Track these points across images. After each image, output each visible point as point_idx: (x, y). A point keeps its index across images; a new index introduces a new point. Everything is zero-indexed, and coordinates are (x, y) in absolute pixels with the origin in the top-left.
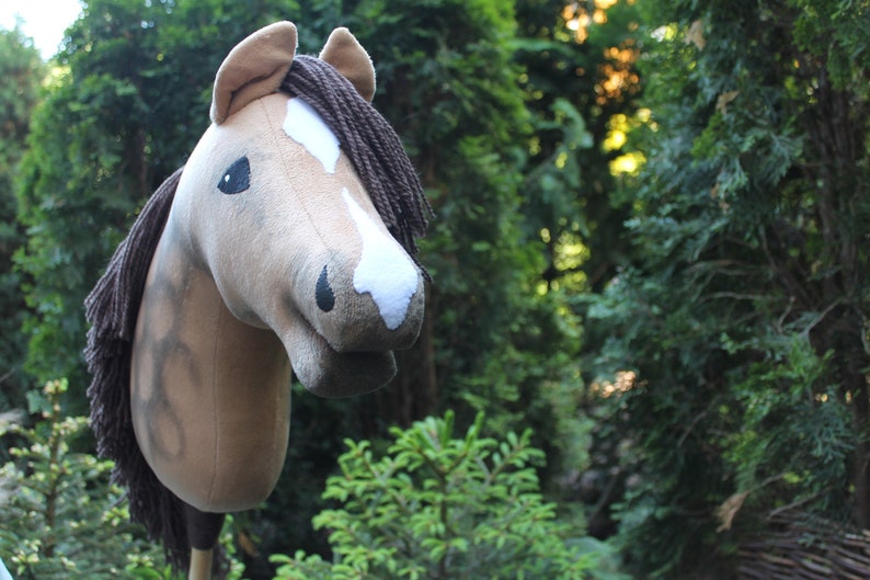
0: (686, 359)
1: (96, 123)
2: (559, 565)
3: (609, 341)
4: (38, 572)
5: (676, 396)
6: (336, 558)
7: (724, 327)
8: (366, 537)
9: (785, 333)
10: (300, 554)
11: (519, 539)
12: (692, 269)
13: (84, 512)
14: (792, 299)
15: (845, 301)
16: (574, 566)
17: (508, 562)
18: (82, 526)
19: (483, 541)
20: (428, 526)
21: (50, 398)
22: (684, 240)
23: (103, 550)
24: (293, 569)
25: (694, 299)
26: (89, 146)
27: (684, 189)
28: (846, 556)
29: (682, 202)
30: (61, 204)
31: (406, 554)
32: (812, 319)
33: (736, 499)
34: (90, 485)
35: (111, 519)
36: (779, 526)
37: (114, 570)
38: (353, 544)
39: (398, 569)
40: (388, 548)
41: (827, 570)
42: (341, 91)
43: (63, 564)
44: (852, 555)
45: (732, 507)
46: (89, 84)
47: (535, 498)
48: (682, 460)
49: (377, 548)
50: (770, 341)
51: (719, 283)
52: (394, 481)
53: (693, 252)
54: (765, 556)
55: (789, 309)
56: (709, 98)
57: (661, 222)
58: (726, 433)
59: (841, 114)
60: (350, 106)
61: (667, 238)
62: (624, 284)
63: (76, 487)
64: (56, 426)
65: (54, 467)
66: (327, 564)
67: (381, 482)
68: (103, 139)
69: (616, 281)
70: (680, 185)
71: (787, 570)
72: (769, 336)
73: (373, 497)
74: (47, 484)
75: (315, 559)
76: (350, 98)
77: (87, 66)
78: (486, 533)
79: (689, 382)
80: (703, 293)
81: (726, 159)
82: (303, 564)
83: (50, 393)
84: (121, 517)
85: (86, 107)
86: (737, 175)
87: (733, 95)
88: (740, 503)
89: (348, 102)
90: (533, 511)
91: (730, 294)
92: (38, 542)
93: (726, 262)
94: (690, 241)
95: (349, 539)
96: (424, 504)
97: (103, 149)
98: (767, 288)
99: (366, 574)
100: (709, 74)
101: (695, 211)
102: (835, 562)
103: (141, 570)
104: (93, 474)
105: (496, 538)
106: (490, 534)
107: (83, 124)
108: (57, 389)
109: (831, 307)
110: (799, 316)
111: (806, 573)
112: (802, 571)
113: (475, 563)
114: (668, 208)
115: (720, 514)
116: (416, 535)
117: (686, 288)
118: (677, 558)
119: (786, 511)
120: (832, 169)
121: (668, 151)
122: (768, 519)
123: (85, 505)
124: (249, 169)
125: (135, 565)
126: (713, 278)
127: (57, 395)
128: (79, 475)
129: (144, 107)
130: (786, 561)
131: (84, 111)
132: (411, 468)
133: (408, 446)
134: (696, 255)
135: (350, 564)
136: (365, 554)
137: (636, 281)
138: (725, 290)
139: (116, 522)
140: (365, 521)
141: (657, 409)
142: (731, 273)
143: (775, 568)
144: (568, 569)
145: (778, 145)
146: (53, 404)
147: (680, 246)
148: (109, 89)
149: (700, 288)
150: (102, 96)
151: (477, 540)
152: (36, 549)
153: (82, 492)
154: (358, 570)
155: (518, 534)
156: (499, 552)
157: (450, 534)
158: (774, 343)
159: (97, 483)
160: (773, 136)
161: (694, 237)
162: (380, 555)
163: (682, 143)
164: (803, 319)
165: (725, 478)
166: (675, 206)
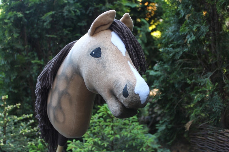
0: (176, 86)
1: (12, 25)
2: (144, 141)
3: (155, 81)
4: (3, 148)
5: (173, 95)
6: (84, 141)
7: (187, 77)
8: (92, 135)
9: (203, 78)
10: (74, 140)
11: (133, 134)
12: (177, 61)
13: (14, 131)
14: (204, 69)
15: (218, 69)
16: (148, 141)
17: (130, 141)
18: (14, 135)
19: (124, 135)
20: (109, 132)
21: (3, 101)
22: (175, 54)
23: (20, 141)
24: (72, 144)
25: (178, 69)
26: (10, 31)
27: (175, 40)
28: (219, 136)
29: (175, 44)
30: (3, 47)
31: (103, 139)
32: (210, 74)
33: (190, 122)
34: (15, 124)
35: (22, 133)
36: (201, 129)
37: (24, 147)
38: (89, 137)
39: (101, 143)
40: (98, 138)
41: (214, 140)
42: (127, 32)
43: (10, 145)
44: (221, 135)
45: (189, 124)
46: (10, 14)
47: (137, 123)
48: (175, 112)
49: (95, 138)
50: (199, 80)
51: (184, 65)
52: (99, 120)
53: (178, 57)
54: (197, 137)
55: (204, 72)
56: (183, 16)
57: (169, 49)
58: (186, 105)
59: (217, 19)
60: (130, 36)
61: (171, 54)
62: (159, 66)
63: (11, 124)
64: (6, 108)
65: (5, 119)
66: (82, 143)
67: (95, 120)
68: (14, 29)
69: (156, 65)
70: (174, 39)
71: (203, 140)
72: (199, 79)
73: (93, 124)
74: (3, 124)
75: (78, 141)
76: (130, 34)
77: (9, 9)
78: (124, 133)
79: (177, 92)
80: (180, 68)
81: (189, 32)
82: (75, 143)
83: (3, 99)
84: (25, 132)
85: (9, 21)
86: (192, 37)
87: (190, 15)
88: (191, 123)
89: (129, 35)
90: (137, 127)
91: (188, 68)
92: (2, 140)
93: (187, 59)
94: (177, 54)
95: (87, 136)
96: (106, 126)
97: (14, 32)
98: (197, 66)
99: (93, 145)
100: (183, 9)
101: (178, 46)
102: (216, 138)
103: (32, 146)
104: (16, 121)
105: (127, 134)
106: (126, 133)
107: (8, 25)
108: (5, 98)
109: (215, 71)
110: (207, 73)
111: (208, 141)
112: (207, 140)
113: (121, 141)
114: (171, 45)
115: (186, 127)
116: (106, 134)
117: (176, 67)
118: (175, 138)
119: (203, 125)
120: (214, 34)
121: (170, 30)
122: (199, 127)
123: (14, 129)
124: (101, 51)
125: (30, 145)
126: (183, 64)
127: (5, 99)
128: (12, 121)
129: (26, 20)
130: (203, 138)
131: (9, 22)
132: (104, 116)
133: (103, 110)
134: (179, 58)
135: (88, 143)
136: (92, 140)
137: (162, 65)
138: (186, 67)
139: (24, 133)
140: (91, 131)
141: (169, 99)
142: (188, 62)
143: (200, 140)
144: (146, 142)
145: (202, 28)
146: (4, 102)
147: (174, 55)
148: (16, 15)
149: (180, 66)
150: (14, 17)
151: (122, 135)
152: (2, 142)
153: (13, 126)
154: (91, 144)
155: (133, 133)
156: (128, 138)
157: (115, 134)
158: (200, 81)
159: (17, 123)
160: (201, 26)
161: (178, 53)
162: (96, 140)
163: (174, 28)
164: (208, 74)
165: (187, 116)
166: (173, 45)
